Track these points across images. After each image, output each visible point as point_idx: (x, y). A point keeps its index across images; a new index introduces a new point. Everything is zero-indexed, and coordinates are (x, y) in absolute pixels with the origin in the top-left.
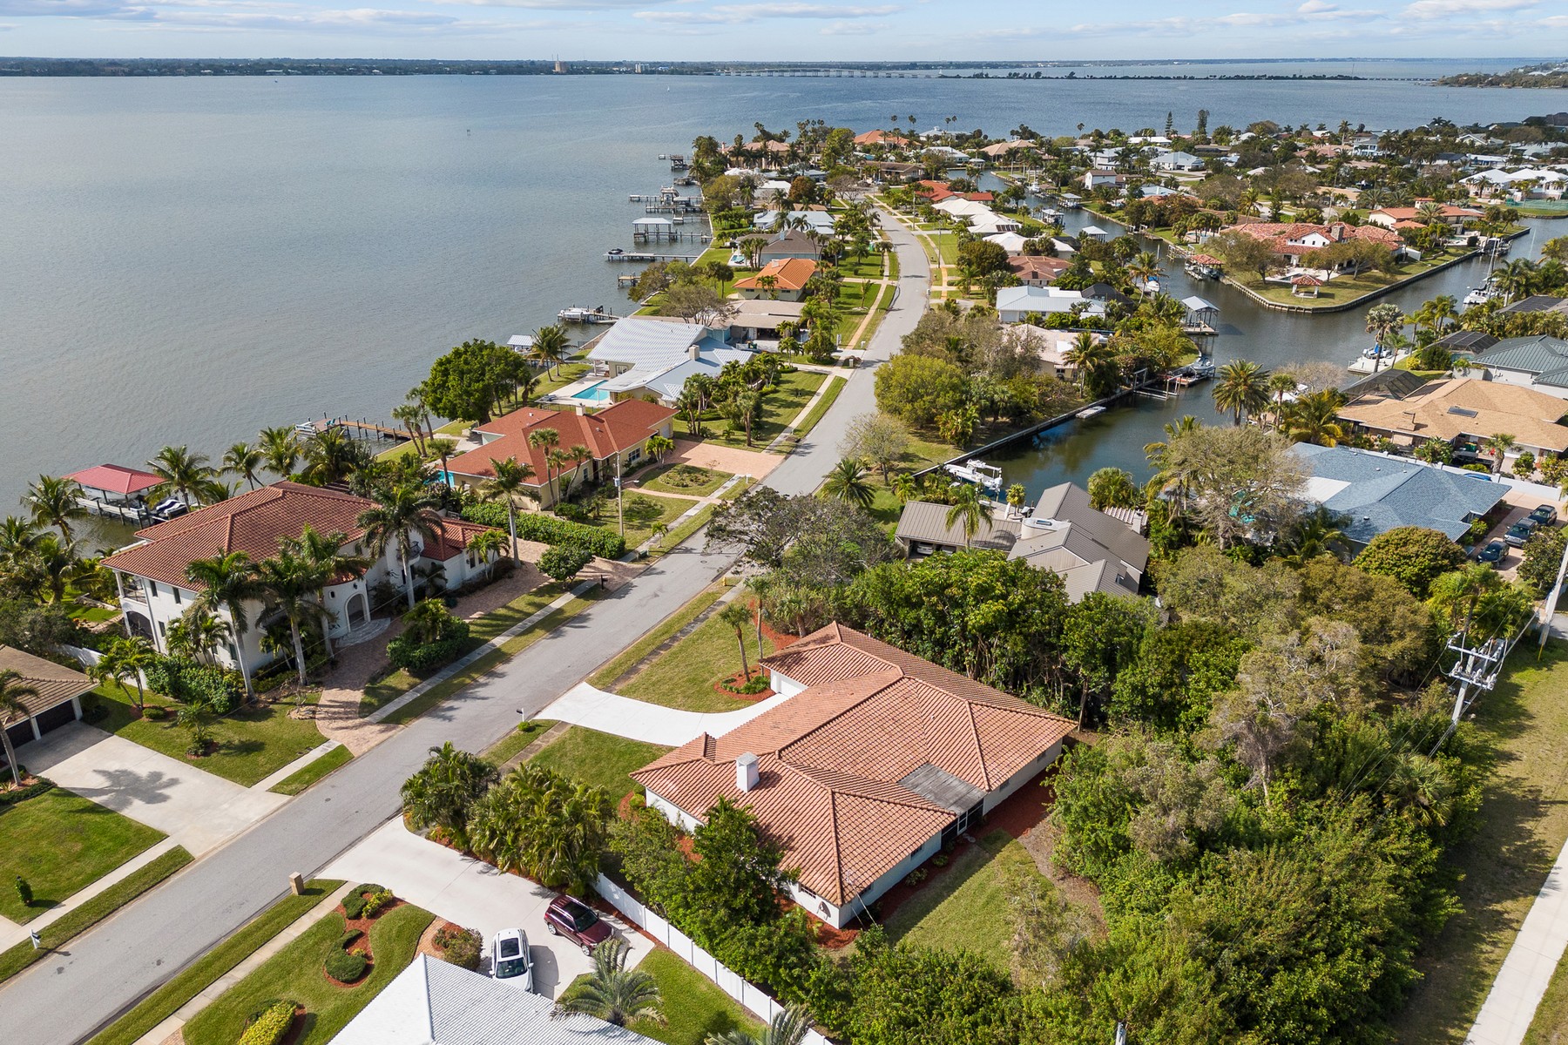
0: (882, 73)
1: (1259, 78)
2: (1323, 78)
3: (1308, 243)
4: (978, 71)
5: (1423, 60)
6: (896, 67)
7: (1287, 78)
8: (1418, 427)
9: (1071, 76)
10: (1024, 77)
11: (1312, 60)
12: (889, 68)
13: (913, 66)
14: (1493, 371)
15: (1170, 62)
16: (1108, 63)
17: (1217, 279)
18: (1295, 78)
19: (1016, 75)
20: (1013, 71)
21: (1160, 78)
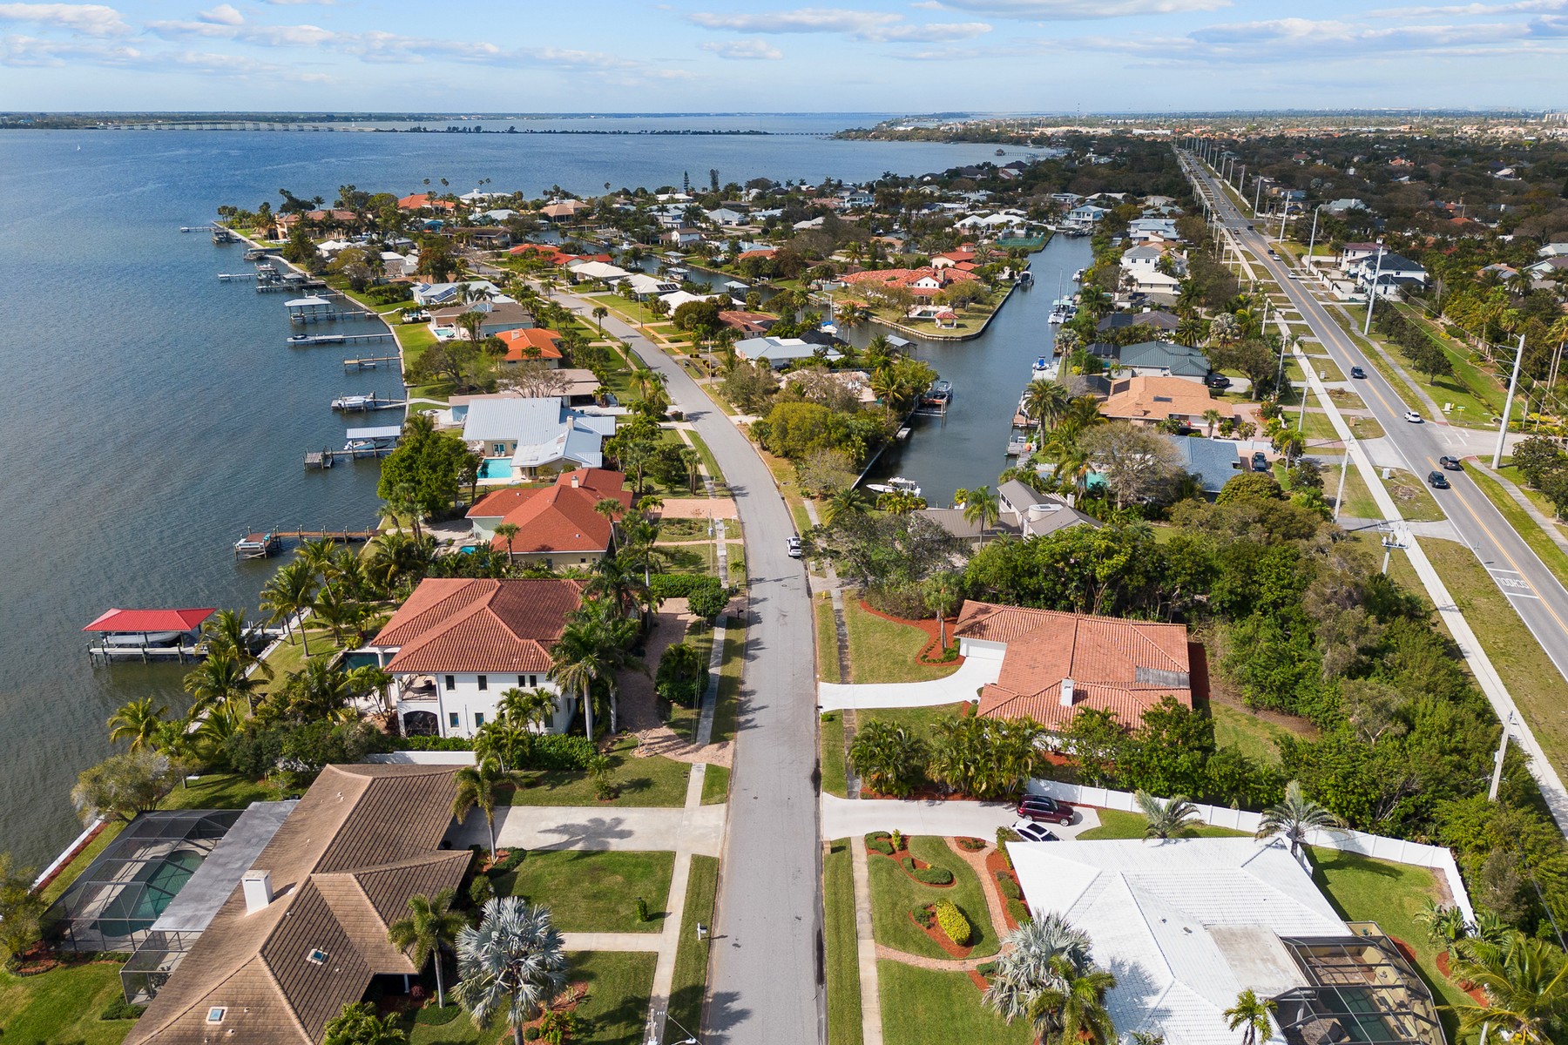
0: (292, 126)
1: (684, 133)
2: (738, 133)
3: (922, 286)
4: (415, 124)
5: (796, 114)
6: (311, 118)
7: (708, 133)
8: (1146, 413)
9: (512, 131)
10: (464, 131)
11: (708, 115)
12: (304, 120)
13: (330, 118)
14: (1136, 370)
15: (587, 115)
16: (530, 116)
17: (866, 319)
18: (714, 133)
19: (455, 130)
20: (453, 124)
21: (596, 133)
